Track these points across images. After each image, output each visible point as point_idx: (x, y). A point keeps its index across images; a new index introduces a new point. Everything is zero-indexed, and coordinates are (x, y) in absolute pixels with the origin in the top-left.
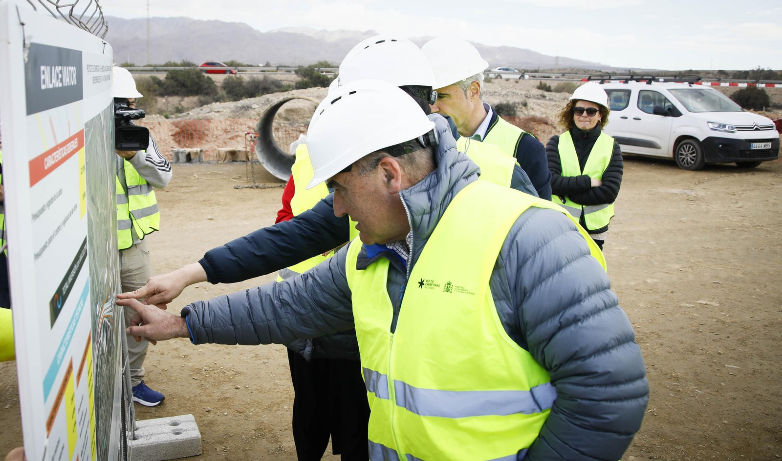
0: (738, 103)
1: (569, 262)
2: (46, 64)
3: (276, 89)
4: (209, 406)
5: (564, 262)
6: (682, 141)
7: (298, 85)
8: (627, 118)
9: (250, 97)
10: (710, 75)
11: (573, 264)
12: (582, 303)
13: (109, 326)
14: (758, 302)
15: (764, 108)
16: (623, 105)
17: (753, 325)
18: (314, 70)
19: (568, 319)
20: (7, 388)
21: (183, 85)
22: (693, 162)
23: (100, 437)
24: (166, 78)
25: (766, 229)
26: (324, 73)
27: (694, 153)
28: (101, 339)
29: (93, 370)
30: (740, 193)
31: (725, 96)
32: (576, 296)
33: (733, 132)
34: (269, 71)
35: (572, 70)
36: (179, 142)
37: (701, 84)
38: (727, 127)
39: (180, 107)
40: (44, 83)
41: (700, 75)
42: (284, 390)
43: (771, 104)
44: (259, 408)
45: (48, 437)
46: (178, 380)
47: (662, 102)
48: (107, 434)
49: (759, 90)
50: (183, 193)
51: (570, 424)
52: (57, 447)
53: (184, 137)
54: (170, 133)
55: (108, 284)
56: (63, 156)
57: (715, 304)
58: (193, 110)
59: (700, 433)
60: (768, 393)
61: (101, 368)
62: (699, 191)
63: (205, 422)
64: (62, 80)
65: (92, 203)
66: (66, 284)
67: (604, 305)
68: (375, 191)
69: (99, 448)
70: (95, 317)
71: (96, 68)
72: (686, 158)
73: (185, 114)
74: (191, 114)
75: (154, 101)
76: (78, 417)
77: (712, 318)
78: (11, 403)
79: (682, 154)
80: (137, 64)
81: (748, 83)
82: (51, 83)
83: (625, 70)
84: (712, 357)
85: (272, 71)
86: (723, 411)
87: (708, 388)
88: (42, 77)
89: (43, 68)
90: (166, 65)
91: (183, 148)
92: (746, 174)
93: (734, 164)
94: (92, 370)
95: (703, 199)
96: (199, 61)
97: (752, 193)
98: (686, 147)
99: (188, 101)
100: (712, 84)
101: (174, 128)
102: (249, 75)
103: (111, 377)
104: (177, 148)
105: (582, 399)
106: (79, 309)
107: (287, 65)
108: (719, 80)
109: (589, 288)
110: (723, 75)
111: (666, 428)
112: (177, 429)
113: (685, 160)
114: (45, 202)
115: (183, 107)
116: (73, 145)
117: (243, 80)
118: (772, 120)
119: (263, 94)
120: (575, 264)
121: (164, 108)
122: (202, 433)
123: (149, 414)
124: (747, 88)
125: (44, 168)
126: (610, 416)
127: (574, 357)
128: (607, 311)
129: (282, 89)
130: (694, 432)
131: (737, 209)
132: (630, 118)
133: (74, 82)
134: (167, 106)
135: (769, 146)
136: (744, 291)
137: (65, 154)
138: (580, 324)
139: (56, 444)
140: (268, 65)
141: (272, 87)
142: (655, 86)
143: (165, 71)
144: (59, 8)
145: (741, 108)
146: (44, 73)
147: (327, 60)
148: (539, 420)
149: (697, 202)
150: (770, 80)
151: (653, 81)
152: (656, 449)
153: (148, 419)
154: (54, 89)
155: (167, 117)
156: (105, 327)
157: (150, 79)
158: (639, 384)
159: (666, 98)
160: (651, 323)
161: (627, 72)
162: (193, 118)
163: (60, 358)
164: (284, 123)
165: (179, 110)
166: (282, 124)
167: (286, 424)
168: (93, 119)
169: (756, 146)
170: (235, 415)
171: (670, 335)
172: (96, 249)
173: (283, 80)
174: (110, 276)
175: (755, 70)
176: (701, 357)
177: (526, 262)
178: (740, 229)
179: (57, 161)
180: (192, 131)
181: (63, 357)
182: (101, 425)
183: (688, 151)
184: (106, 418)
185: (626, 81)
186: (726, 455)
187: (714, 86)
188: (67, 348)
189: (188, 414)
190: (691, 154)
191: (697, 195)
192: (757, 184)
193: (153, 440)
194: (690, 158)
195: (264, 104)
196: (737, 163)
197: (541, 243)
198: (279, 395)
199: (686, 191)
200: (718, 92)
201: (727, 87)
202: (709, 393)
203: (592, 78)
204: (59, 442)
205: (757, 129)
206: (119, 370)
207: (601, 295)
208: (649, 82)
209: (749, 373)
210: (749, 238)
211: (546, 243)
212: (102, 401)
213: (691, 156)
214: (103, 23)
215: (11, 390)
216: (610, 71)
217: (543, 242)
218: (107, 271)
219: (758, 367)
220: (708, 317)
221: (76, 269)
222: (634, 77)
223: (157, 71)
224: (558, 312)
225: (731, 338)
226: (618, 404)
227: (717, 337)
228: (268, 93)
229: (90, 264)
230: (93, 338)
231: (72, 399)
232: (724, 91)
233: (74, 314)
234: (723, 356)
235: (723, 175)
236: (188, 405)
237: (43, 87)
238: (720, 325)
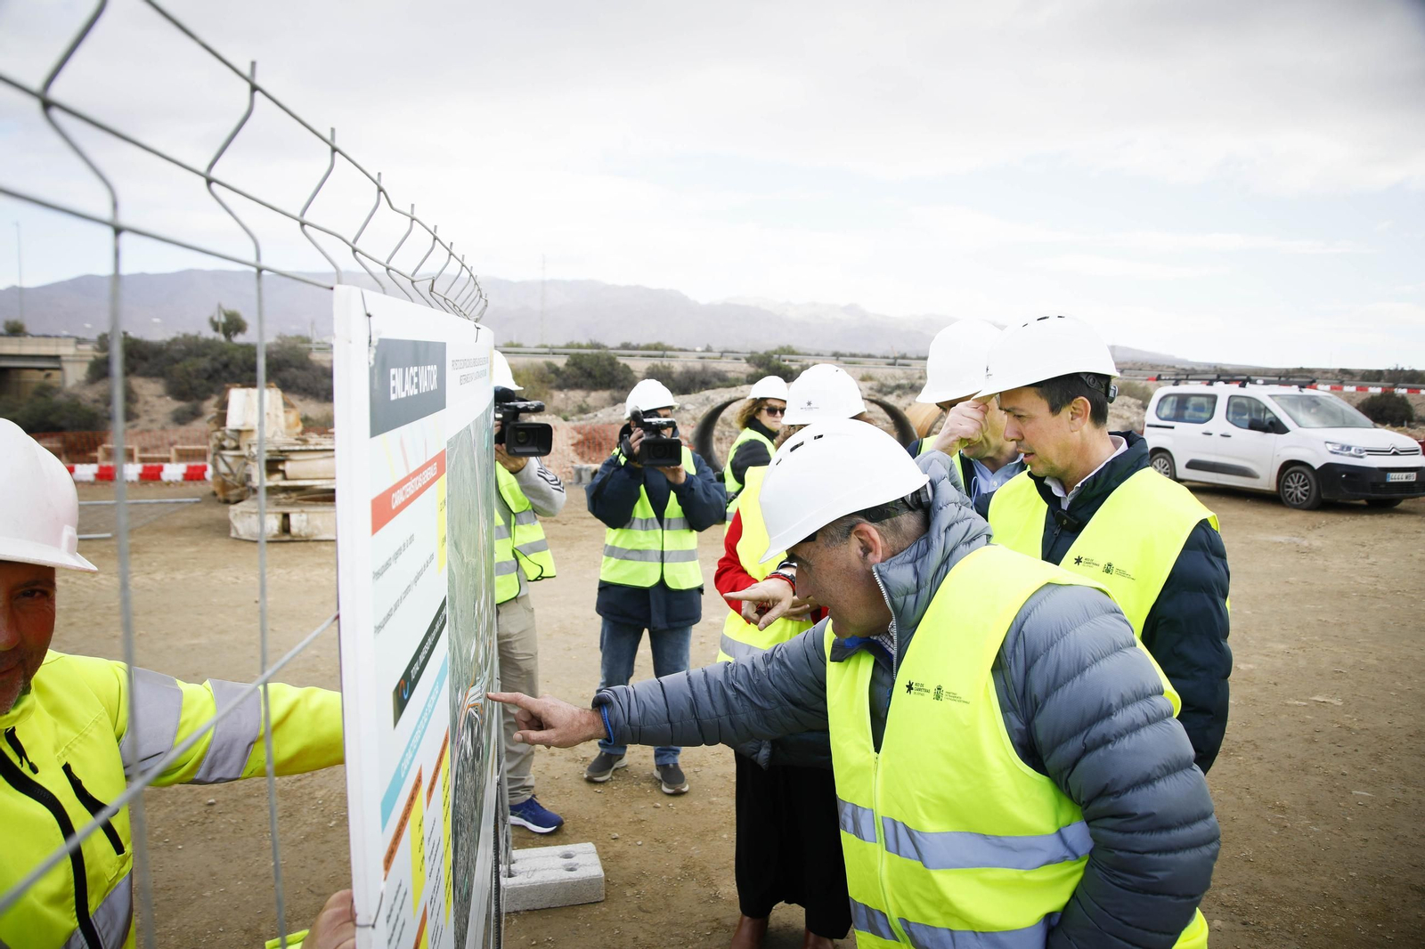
0: (1368, 416)
1: (1096, 660)
2: (397, 366)
3: (718, 383)
4: (616, 832)
5: (1088, 661)
6: (1290, 468)
7: (749, 378)
8: (1211, 434)
9: (683, 394)
10: (1329, 375)
11: (1101, 662)
12: (1113, 717)
13: (476, 719)
14: (1399, 701)
15: (1406, 423)
16: (1205, 415)
17: (1392, 734)
18: (772, 357)
19: (1094, 740)
20: (332, 798)
21: (590, 375)
22: (1304, 498)
23: (459, 877)
24: (567, 365)
25: (1410, 595)
26: (787, 363)
27: (1306, 485)
28: (463, 738)
29: (450, 782)
30: (1372, 543)
31: (1348, 405)
32: (1105, 708)
33: (1361, 457)
34: (710, 358)
35: (1134, 364)
36: (582, 455)
37: (1316, 388)
38: (1353, 449)
39: (584, 406)
40: (394, 392)
41: (1315, 376)
42: (722, 812)
43: (1415, 418)
44: (687, 837)
45: (385, 879)
46: (573, 792)
47: (1260, 413)
48: (470, 871)
49: (1398, 398)
50: (587, 527)
51: (1111, 885)
52: (398, 892)
53: (589, 447)
54: (570, 442)
55: (477, 660)
56: (417, 489)
57: (1337, 702)
58: (603, 410)
59: (1317, 889)
60: (1416, 834)
61: (462, 778)
62: (1314, 540)
63: (611, 854)
64: (417, 386)
65: (454, 549)
66: (416, 664)
67: (1145, 719)
68: (848, 567)
69: (457, 892)
70: (455, 708)
71: (466, 363)
72: (1295, 492)
73: (591, 415)
74: (600, 415)
75: (548, 396)
76: (427, 850)
77: (1333, 722)
78: (338, 819)
79: (1289, 487)
80: (525, 343)
81: (1383, 388)
82: (404, 390)
83: (1209, 365)
84: (1333, 778)
85: (714, 358)
86: (1349, 858)
87: (1328, 824)
88: (392, 383)
89: (393, 371)
90: (568, 346)
91: (587, 462)
92: (1380, 516)
93: (1363, 502)
94: (448, 783)
95: (1320, 550)
96: (612, 340)
97: (1389, 544)
98: (1296, 476)
99: (596, 397)
100: (1332, 388)
101: (575, 434)
102: (682, 363)
103: (478, 790)
104: (579, 464)
105: (1121, 850)
106: (433, 698)
107: (736, 350)
108: (1342, 383)
109: (1122, 696)
110: (1347, 376)
111: (1267, 881)
112: (571, 864)
113: (1294, 496)
114: (391, 554)
115: (588, 405)
116: (430, 473)
117: (674, 370)
118: (1417, 440)
119: (700, 390)
120: (1105, 665)
121: (562, 406)
122: (605, 870)
123: (532, 841)
124: (1382, 395)
125: (391, 507)
126: (1159, 875)
127: (1104, 792)
128: (1151, 727)
129: (727, 383)
130: (1308, 888)
131: (1367, 566)
132: (1216, 434)
133: (433, 386)
134: (567, 403)
135: (1413, 477)
136: (1379, 685)
137: (420, 485)
138: (1110, 746)
139: (397, 888)
140: (708, 350)
141: (714, 380)
142: (1251, 390)
143: (566, 354)
144: (415, 284)
145: (1372, 422)
146: (394, 378)
147: (790, 344)
148: (1074, 873)
149: (1310, 555)
150: (1414, 383)
151: (1248, 383)
152: (1253, 911)
153: (530, 847)
154: (408, 398)
155: (566, 419)
156: (471, 721)
157: (544, 366)
158: (1200, 828)
159: (1266, 408)
160: (1246, 727)
161: (1212, 369)
162: (601, 422)
163: (406, 768)
164: (729, 432)
165: (583, 410)
166: (727, 433)
167: (725, 860)
168: (459, 434)
169: (1394, 477)
170: (652, 845)
171: (1272, 745)
172: (459, 613)
173: (730, 371)
174: (480, 649)
175: (1391, 369)
176: (1317, 779)
177: (1035, 661)
178: (1372, 595)
179: (408, 496)
180: (601, 440)
181: (409, 767)
182: (460, 859)
183: (1298, 482)
184: (468, 848)
185: (1210, 383)
186: (1355, 922)
187: (1335, 391)
188: (414, 754)
189: (586, 842)
190: (1302, 486)
191: (1310, 545)
192: (1397, 532)
193: (537, 879)
194: (1301, 493)
195: (703, 404)
196: (1367, 501)
197: (1057, 635)
198: (716, 818)
199: (1295, 539)
200: (1340, 400)
201: (1352, 393)
202: (1329, 831)
203: (1163, 378)
204: (400, 885)
205: (1395, 454)
206: (492, 779)
207: (1141, 706)
208: (1243, 385)
209: (1387, 804)
210: (1385, 608)
211: (1063, 636)
212: (463, 825)
213: (1302, 490)
214: (481, 296)
215: (338, 800)
216: (1187, 367)
217: (1060, 635)
218: (474, 642)
219: (1400, 795)
220: (1328, 721)
221: (430, 643)
222: (1222, 378)
223: (554, 354)
224: (1082, 730)
225: (1360, 752)
226: (1171, 857)
227: (1340, 751)
228: (707, 389)
229: (449, 635)
230: (452, 737)
231: (420, 825)
232: (1349, 398)
233: (426, 707)
234: (1348, 777)
235: (1348, 518)
236: (587, 829)
237: (393, 397)
238: (1344, 733)
